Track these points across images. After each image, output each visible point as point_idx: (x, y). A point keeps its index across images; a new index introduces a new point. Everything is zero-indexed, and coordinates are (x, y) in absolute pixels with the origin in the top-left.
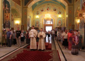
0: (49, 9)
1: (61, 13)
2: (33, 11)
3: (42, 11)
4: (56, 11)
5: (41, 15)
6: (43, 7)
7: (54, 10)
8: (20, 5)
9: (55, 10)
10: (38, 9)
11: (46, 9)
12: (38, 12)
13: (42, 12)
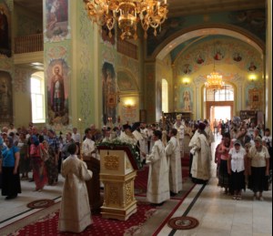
0: (219, 57)
1: (255, 68)
2: (172, 63)
3: (200, 62)
4: (243, 61)
5: (196, 76)
6: (201, 51)
7: (235, 59)
8: (136, 58)
9: (238, 59)
10: (188, 56)
11: (211, 57)
12: (187, 65)
13: (200, 65)
